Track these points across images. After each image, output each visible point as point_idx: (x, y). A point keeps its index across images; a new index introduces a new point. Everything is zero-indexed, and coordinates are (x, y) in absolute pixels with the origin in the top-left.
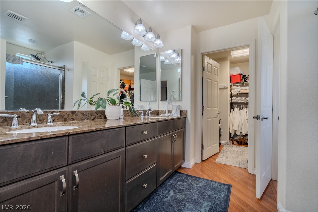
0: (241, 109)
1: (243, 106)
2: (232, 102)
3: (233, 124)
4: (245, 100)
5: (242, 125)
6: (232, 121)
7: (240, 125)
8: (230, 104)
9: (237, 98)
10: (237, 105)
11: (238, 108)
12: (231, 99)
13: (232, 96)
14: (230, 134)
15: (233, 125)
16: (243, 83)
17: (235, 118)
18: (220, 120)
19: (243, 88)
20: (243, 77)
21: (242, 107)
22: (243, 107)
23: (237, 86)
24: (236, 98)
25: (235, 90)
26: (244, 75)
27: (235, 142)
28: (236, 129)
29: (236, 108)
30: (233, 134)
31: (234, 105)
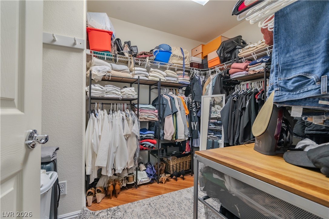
0: (111, 112)
1: (115, 105)
2: (92, 95)
3: (95, 150)
4: (120, 93)
5: (117, 150)
6: (92, 144)
7: (113, 150)
8: (87, 100)
9: (104, 87)
10: (102, 104)
11: (105, 111)
12: (90, 89)
13: (90, 81)
14: (88, 177)
15: (94, 155)
16: (115, 56)
17: (100, 137)
18: (57, 149)
19: (115, 66)
20: (116, 43)
21: (113, 108)
22: (115, 109)
23: (103, 59)
24: (102, 87)
25: (98, 67)
26: (118, 39)
27: (100, 197)
28: (103, 164)
29: (99, 110)
30: (94, 176)
31: (96, 104)
